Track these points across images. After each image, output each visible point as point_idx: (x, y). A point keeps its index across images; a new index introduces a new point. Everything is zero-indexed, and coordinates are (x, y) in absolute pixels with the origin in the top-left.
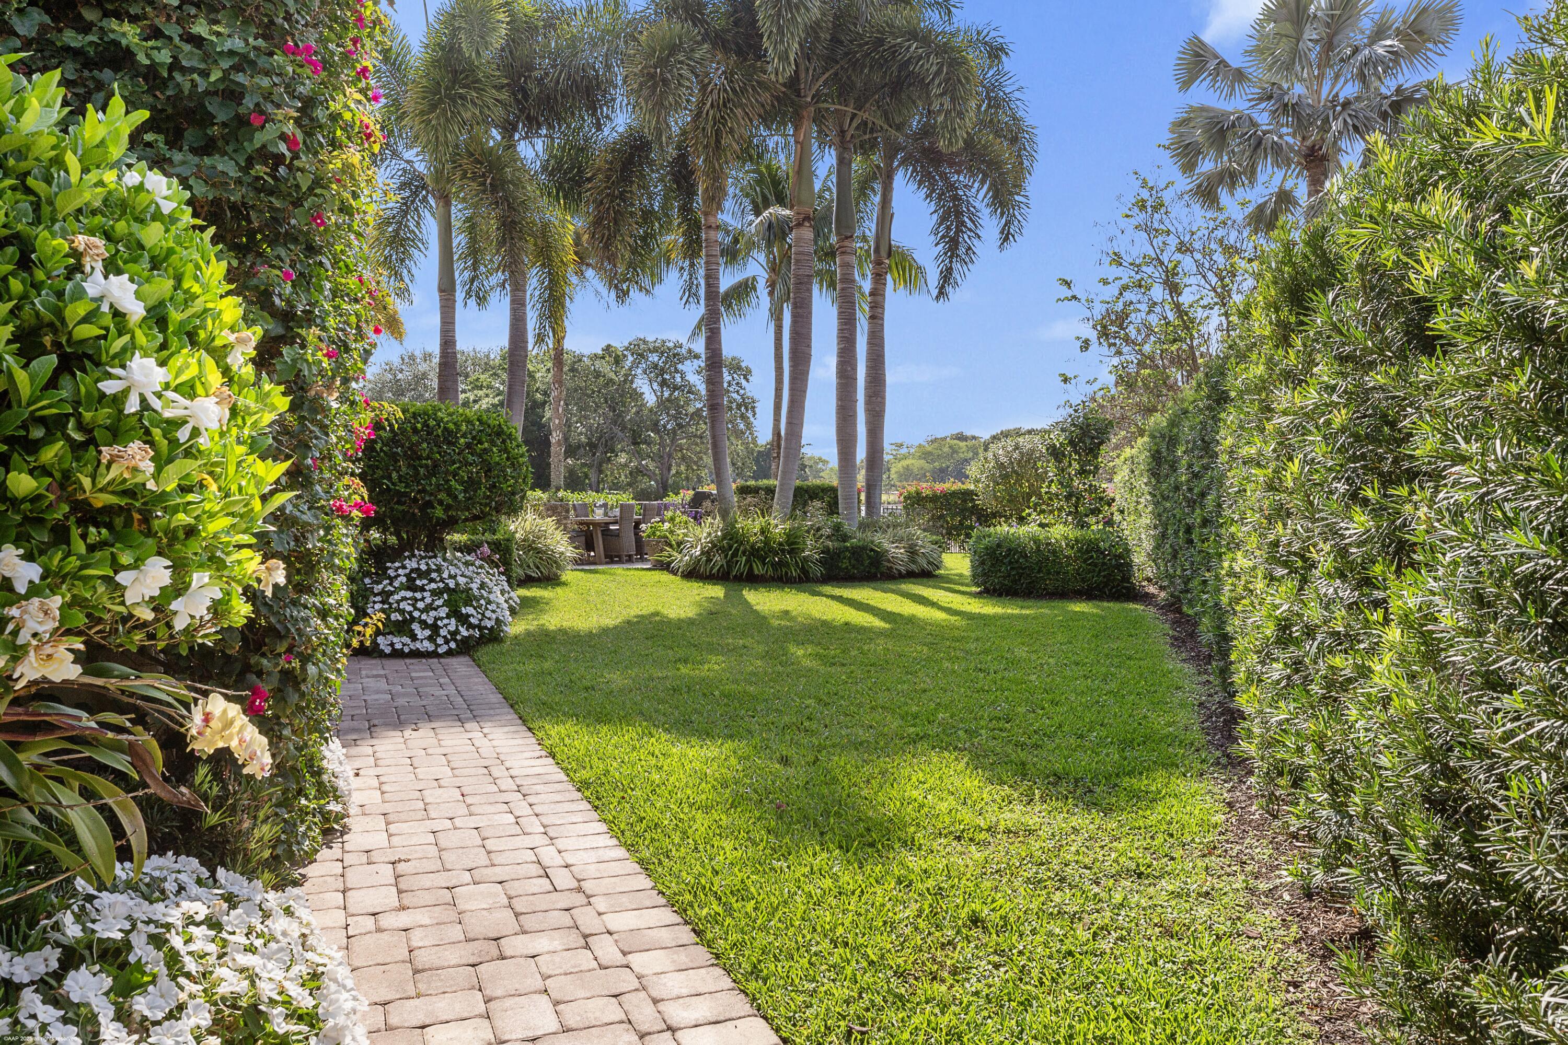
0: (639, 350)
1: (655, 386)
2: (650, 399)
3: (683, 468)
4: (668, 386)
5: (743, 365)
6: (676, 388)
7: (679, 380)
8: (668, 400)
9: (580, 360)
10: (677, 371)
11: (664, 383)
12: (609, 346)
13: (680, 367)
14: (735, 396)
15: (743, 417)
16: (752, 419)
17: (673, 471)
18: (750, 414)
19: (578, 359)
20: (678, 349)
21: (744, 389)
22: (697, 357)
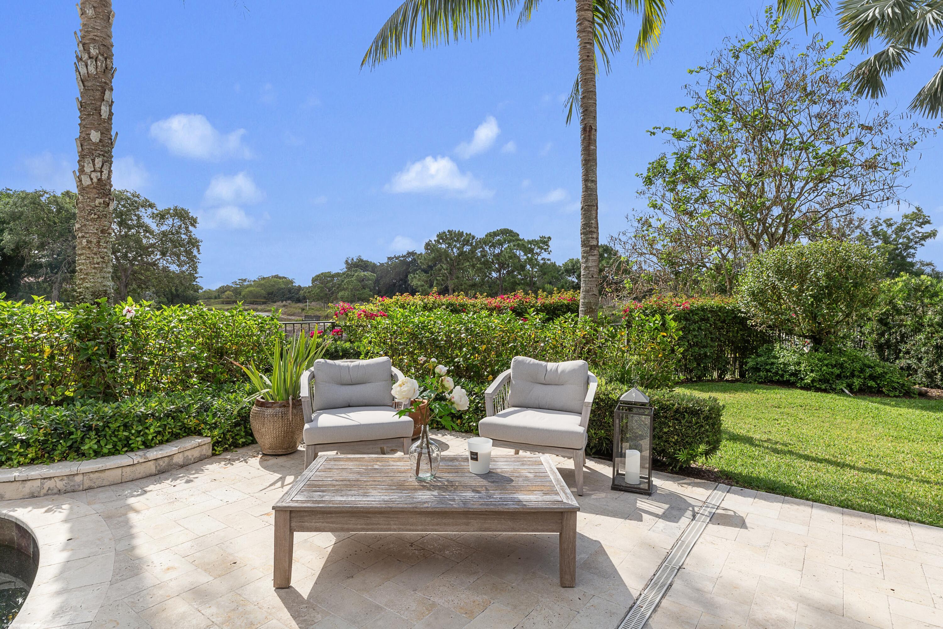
5: (191, 215)
7: (135, 221)
10: (134, 214)
13: (137, 212)
14: (183, 236)
15: (188, 252)
16: (195, 253)
19: (38, 195)
20: (136, 199)
21: (191, 232)
22: (151, 206)
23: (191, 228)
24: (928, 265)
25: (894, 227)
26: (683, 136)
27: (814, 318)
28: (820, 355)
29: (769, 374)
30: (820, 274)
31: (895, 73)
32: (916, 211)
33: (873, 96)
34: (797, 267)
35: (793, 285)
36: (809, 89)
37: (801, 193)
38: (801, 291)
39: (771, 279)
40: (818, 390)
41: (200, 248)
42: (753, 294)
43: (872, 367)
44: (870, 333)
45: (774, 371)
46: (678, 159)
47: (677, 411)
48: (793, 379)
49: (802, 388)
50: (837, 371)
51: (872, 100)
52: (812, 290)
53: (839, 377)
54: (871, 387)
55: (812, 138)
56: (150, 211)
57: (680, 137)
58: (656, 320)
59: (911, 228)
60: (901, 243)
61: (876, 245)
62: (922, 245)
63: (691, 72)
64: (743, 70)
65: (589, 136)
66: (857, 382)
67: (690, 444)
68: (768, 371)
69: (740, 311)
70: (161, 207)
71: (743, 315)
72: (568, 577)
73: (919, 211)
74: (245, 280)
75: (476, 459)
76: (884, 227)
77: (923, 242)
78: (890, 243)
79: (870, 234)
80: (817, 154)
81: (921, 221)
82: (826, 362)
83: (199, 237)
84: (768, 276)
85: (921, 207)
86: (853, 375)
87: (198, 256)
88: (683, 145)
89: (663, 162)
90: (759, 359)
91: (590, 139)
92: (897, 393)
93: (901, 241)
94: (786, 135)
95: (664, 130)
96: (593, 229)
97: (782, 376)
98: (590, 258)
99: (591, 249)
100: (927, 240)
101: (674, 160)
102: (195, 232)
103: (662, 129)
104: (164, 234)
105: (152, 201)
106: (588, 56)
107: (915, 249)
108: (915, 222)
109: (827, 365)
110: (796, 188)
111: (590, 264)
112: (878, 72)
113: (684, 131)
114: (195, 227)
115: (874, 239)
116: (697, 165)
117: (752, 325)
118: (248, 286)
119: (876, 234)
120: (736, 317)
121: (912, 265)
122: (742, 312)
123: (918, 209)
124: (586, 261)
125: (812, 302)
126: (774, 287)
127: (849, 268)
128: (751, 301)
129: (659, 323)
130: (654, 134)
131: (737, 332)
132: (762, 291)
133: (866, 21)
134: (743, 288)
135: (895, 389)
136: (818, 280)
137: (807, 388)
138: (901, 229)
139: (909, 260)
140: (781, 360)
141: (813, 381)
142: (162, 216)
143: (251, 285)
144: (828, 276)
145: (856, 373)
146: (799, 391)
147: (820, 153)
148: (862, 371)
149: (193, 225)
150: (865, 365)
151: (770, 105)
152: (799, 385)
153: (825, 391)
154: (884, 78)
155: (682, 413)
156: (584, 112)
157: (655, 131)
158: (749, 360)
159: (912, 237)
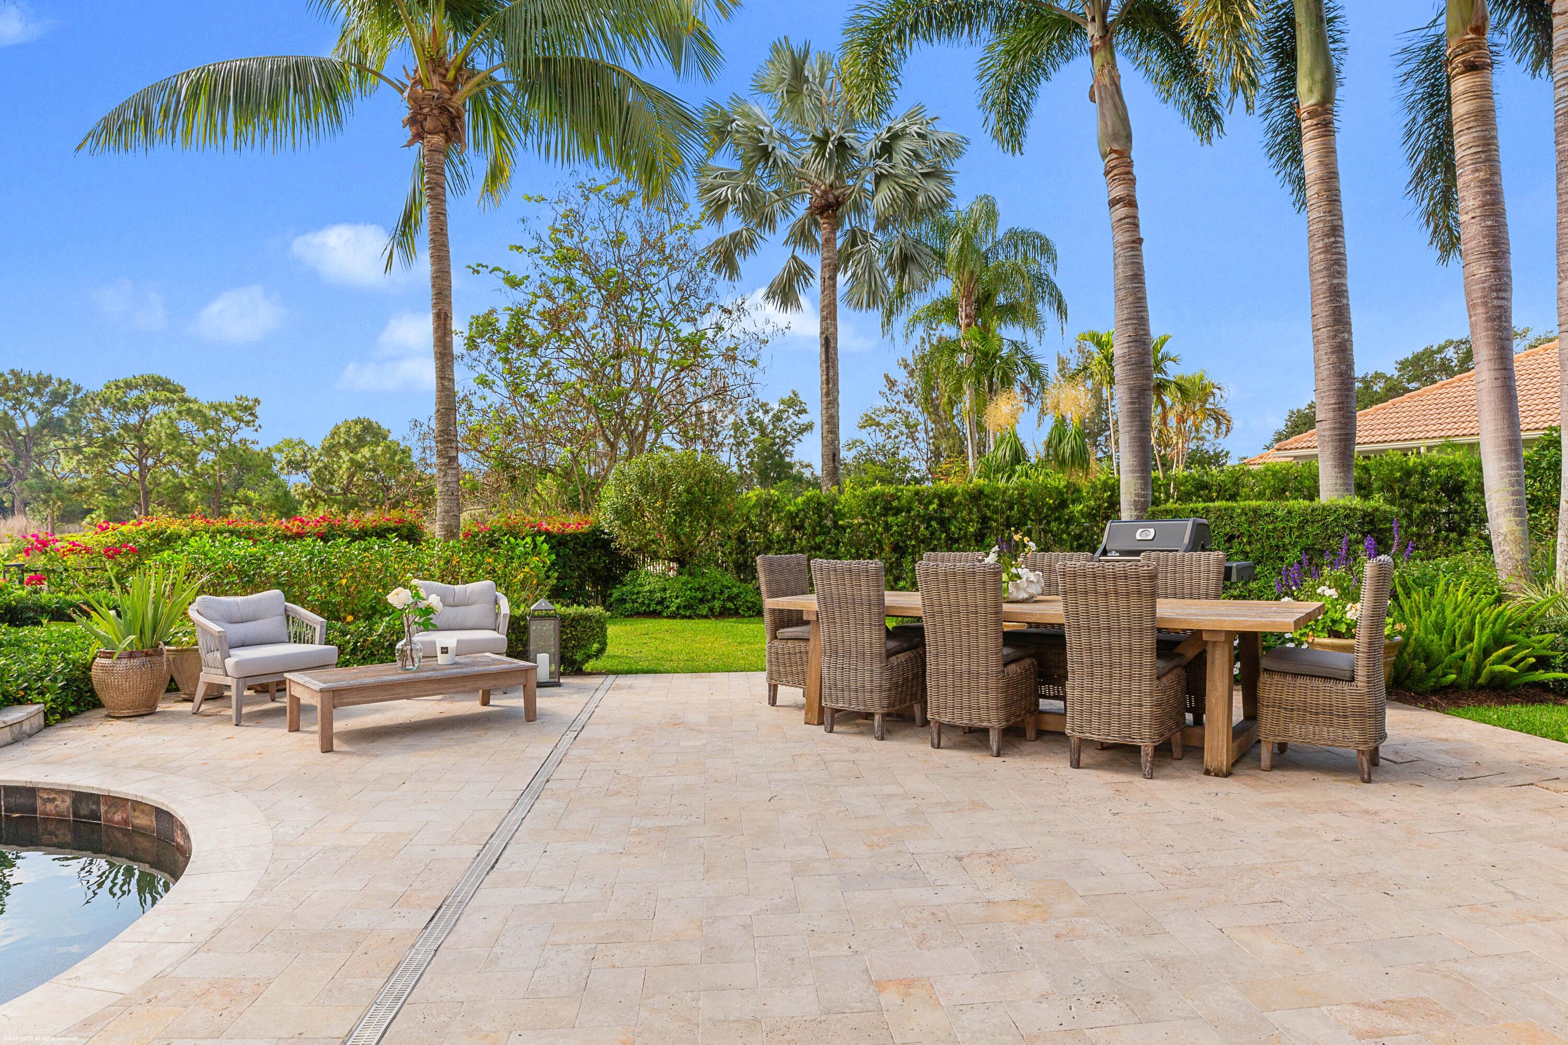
24: (807, 466)
25: (771, 414)
26: (519, 285)
27: (678, 538)
28: (684, 578)
29: (636, 605)
30: (681, 488)
31: (750, 257)
32: (792, 396)
33: (730, 278)
34: (659, 481)
35: (656, 501)
36: (667, 252)
37: (663, 379)
38: (664, 507)
39: (634, 493)
40: (684, 617)
42: (616, 512)
43: (730, 588)
44: (730, 553)
45: (640, 601)
46: (513, 316)
47: (573, 620)
48: (659, 608)
49: (668, 617)
50: (699, 595)
51: (730, 283)
52: (674, 507)
53: (702, 601)
54: (729, 609)
55: (672, 313)
57: (514, 284)
58: (527, 543)
59: (788, 418)
60: (778, 437)
61: (752, 437)
62: (800, 440)
63: (529, 199)
64: (592, 213)
65: (445, 325)
66: (717, 604)
67: (585, 646)
68: (634, 601)
69: (603, 532)
71: (606, 537)
72: (532, 714)
73: (796, 395)
75: (447, 652)
76: (760, 413)
77: (800, 437)
78: (767, 436)
79: (746, 422)
80: (678, 336)
81: (797, 408)
82: (690, 586)
84: (632, 490)
85: (797, 391)
86: (714, 598)
88: (519, 297)
89: (492, 319)
90: (624, 589)
91: (445, 329)
92: (751, 613)
93: (778, 433)
94: (644, 304)
95: (493, 270)
96: (452, 438)
97: (649, 606)
98: (450, 472)
99: (450, 461)
100: (804, 434)
101: (508, 318)
103: (490, 269)
106: (442, 229)
107: (792, 445)
108: (791, 411)
109: (690, 589)
110: (657, 371)
111: (449, 479)
112: (733, 254)
113: (520, 277)
115: (750, 430)
116: (538, 328)
117: (616, 549)
119: (752, 422)
120: (597, 540)
121: (791, 466)
122: (606, 533)
123: (794, 392)
124: (444, 476)
125: (675, 520)
126: (638, 504)
127: (707, 483)
128: (614, 520)
129: (530, 546)
130: (478, 272)
131: (599, 558)
132: (626, 508)
133: (719, 200)
134: (605, 505)
135: (749, 609)
136: (680, 495)
137: (673, 616)
138: (778, 418)
139: (787, 459)
140: (647, 588)
141: (678, 608)
144: (688, 491)
145: (717, 595)
146: (665, 620)
147: (682, 335)
148: (722, 593)
150: (723, 586)
151: (626, 267)
152: (665, 614)
153: (690, 617)
154: (739, 260)
155: (578, 621)
156: (437, 294)
157: (480, 268)
158: (613, 591)
159: (789, 429)
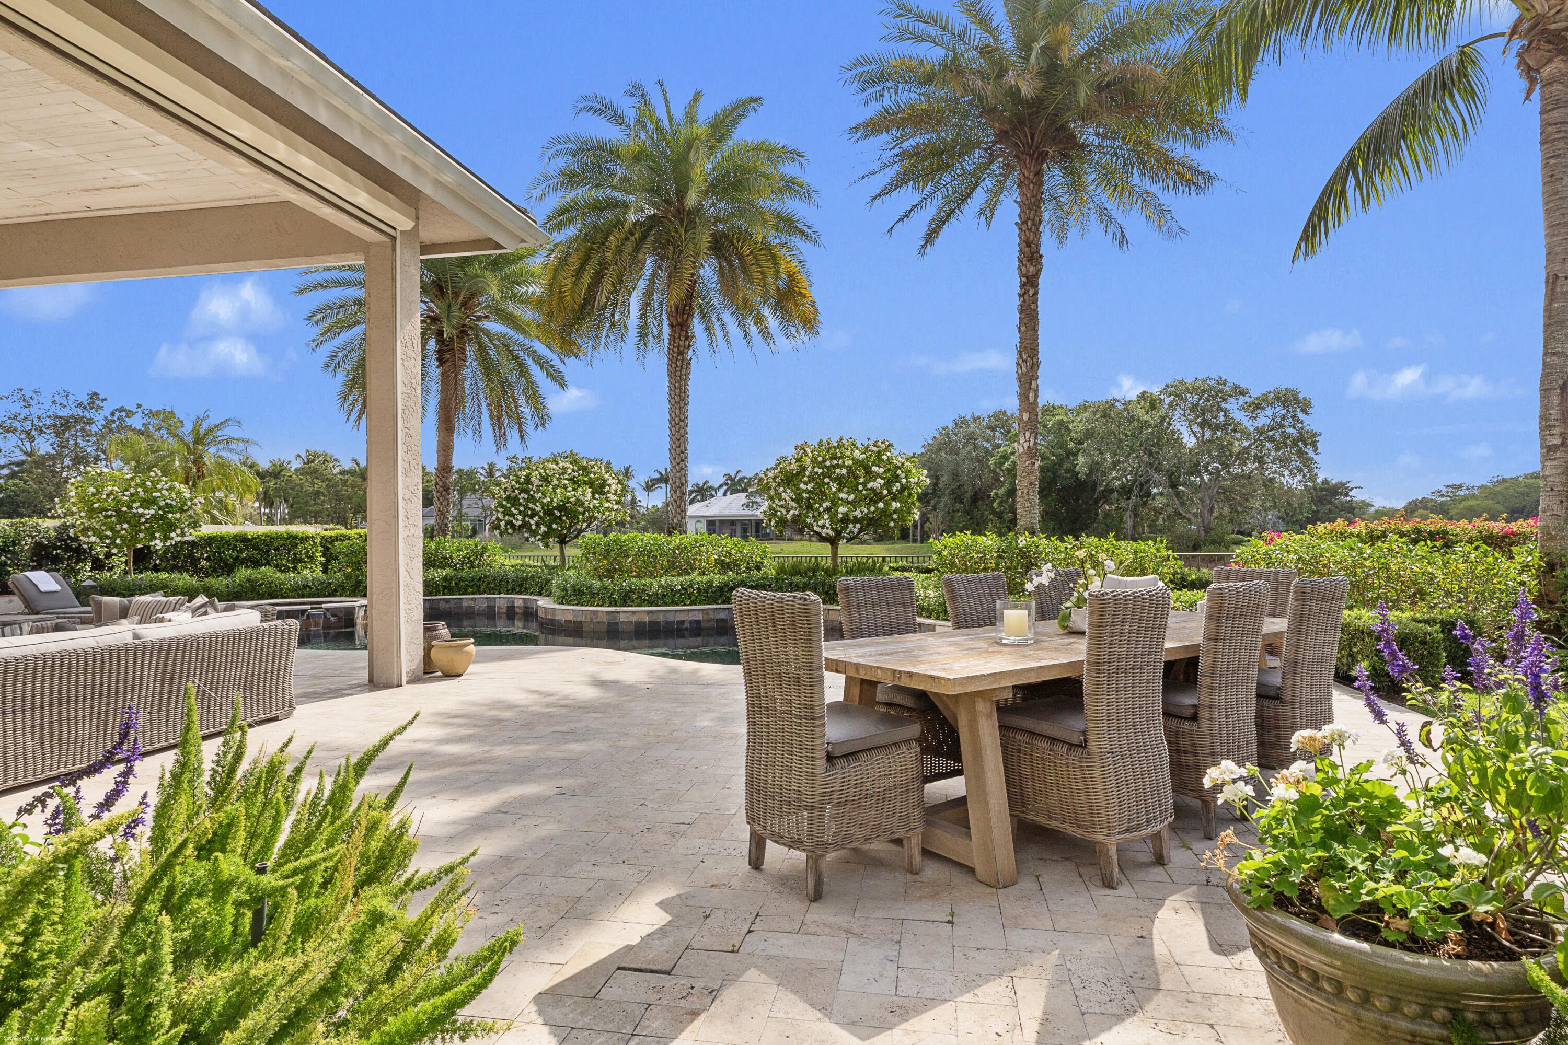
0: (1177, 392)
1: (1195, 428)
2: (1190, 441)
3: (1226, 510)
4: (1210, 427)
5: (1301, 396)
6: (1218, 427)
7: (1222, 419)
8: (1210, 441)
9: (1113, 405)
10: (1220, 409)
11: (1204, 424)
12: (1144, 393)
13: (1223, 405)
14: (1290, 430)
15: (1300, 453)
16: (1311, 454)
17: (1216, 514)
18: (1310, 451)
19: (1111, 405)
20: (1222, 387)
21: (1302, 422)
22: (1243, 393)
23: (1301, 416)
41: (1318, 445)
56: (1242, 399)
70: (1256, 392)
74: (1460, 487)
83: (1316, 429)
87: (1316, 458)
102: (1310, 422)
104: (1260, 431)
105: (1244, 385)
114: (1307, 413)
118: (1465, 498)
142: (1256, 406)
143: (1473, 496)
149: (1304, 411)
